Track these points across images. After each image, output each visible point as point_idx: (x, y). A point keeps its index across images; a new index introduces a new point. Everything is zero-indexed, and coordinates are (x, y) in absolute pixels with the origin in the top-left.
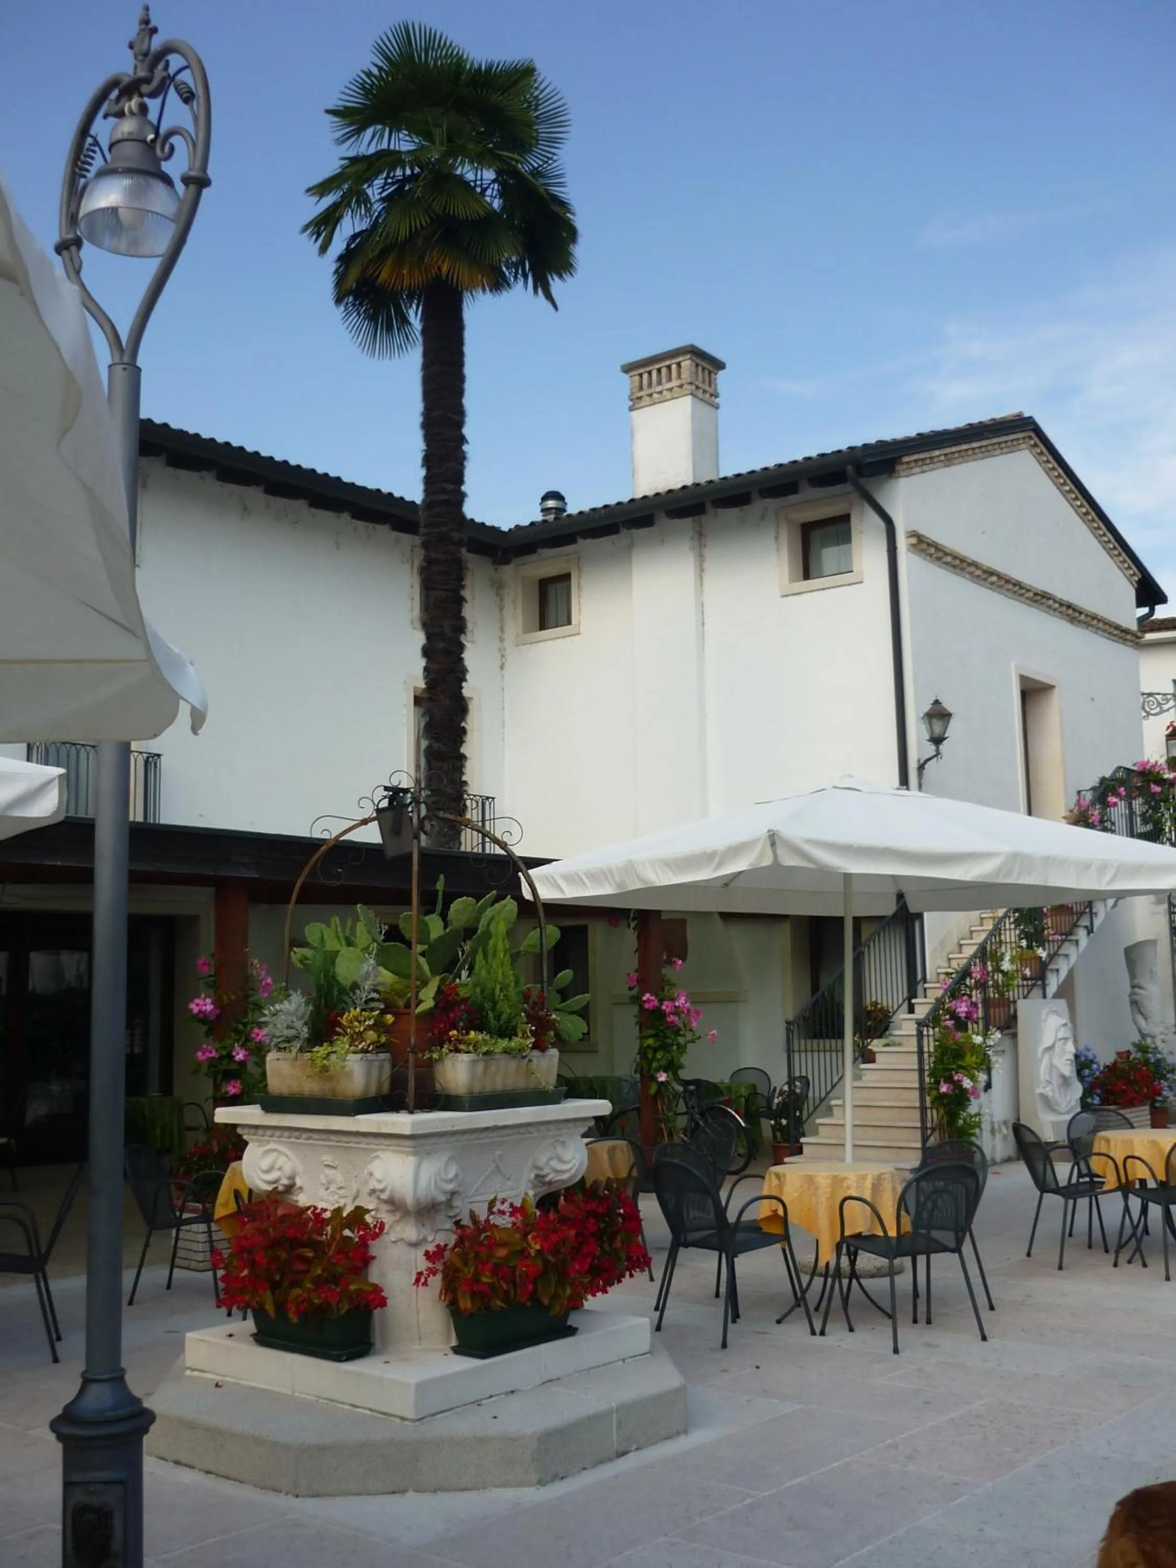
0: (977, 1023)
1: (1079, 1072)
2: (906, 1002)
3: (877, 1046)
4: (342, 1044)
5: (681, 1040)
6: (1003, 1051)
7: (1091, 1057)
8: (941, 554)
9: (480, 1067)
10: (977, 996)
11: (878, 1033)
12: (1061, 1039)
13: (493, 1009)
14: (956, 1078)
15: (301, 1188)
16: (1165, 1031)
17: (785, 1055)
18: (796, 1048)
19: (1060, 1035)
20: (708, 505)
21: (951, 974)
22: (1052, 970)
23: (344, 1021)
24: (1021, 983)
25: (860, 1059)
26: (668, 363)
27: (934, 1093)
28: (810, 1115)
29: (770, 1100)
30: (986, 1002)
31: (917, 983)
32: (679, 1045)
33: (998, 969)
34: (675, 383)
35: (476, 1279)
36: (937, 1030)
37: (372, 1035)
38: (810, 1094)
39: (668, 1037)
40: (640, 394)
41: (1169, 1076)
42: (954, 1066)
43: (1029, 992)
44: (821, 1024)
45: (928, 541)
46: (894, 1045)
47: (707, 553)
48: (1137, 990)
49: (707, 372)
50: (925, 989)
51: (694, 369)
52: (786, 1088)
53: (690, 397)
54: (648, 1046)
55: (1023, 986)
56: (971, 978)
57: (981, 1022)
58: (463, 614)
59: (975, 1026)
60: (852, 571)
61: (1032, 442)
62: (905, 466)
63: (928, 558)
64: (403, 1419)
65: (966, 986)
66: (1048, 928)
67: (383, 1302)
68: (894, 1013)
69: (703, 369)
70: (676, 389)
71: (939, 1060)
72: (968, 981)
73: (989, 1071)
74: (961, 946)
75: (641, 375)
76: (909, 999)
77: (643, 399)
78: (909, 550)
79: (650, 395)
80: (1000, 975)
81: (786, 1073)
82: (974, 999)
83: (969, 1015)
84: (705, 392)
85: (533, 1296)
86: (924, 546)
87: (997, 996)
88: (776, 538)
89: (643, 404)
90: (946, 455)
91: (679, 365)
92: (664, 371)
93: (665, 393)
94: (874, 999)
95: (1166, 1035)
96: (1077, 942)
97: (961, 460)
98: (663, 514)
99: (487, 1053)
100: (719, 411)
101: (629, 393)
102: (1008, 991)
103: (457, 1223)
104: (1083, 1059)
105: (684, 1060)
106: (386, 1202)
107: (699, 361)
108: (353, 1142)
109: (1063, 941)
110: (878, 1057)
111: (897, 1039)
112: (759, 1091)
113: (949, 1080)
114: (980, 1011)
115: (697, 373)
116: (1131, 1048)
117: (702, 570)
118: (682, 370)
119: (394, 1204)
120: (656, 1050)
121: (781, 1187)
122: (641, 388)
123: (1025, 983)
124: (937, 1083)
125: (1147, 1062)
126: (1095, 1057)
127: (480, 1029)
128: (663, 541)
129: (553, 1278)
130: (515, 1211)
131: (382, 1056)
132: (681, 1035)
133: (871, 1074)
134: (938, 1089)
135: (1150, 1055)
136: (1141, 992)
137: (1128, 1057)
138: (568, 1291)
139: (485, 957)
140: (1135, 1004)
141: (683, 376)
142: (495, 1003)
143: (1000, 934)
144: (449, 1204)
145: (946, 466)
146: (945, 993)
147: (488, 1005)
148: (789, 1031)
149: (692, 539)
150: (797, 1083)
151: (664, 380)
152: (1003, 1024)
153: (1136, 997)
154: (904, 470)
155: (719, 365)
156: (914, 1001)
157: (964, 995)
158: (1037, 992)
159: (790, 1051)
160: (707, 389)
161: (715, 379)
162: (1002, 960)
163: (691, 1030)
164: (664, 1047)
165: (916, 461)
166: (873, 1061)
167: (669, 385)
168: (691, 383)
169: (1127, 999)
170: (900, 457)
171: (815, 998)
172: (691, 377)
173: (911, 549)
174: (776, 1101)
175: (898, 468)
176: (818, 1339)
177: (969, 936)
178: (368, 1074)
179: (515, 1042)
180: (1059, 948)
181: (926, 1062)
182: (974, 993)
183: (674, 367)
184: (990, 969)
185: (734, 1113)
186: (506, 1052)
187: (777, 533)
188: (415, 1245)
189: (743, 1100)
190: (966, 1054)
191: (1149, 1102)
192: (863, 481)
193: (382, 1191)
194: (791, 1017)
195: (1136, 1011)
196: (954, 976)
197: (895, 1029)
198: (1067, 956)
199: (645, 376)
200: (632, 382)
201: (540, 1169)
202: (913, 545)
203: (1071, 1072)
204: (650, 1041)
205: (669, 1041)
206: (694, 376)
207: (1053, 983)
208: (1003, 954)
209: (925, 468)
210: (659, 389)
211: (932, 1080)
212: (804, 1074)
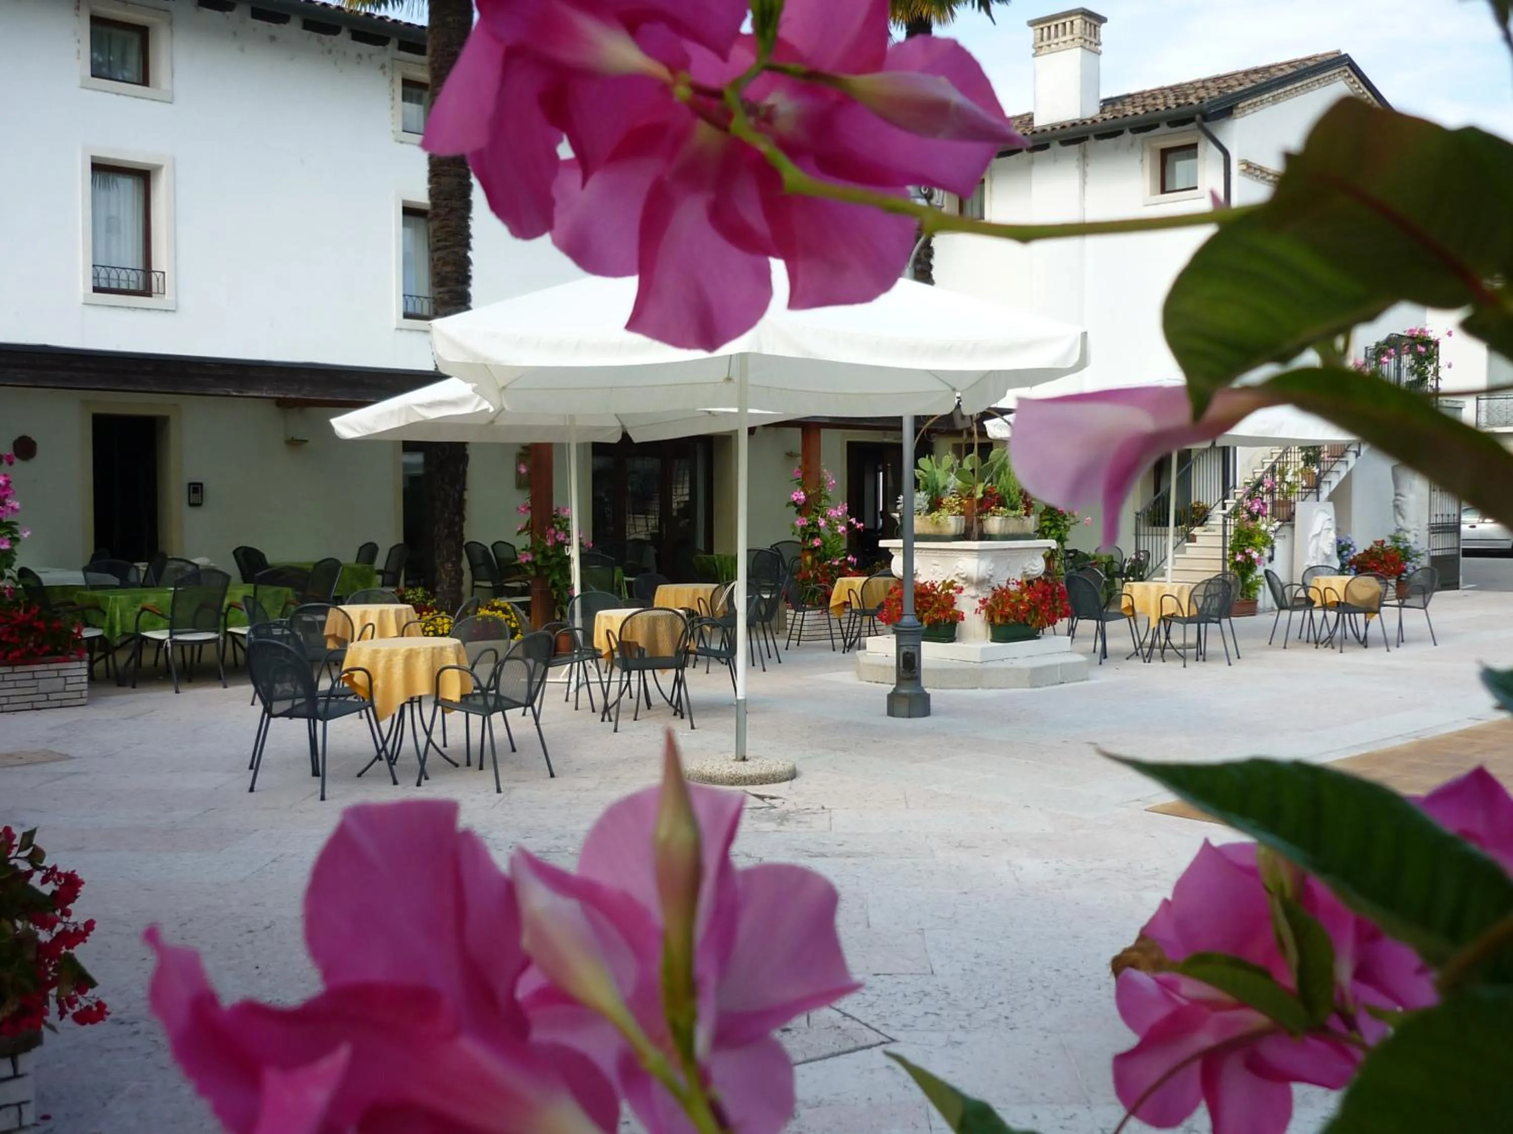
0: (1266, 516)
1: (1339, 553)
2: (1221, 502)
3: (1197, 531)
4: (945, 511)
5: (1067, 523)
6: (1284, 536)
7: (1349, 543)
8: (1265, 175)
9: (1004, 523)
10: (1267, 499)
11: (1199, 523)
12: (1326, 529)
13: (1009, 497)
14: (1247, 551)
15: (920, 575)
16: (1418, 528)
17: (1134, 538)
18: (1142, 532)
19: (1325, 527)
20: (1092, 137)
21: (1250, 483)
22: (1325, 482)
23: (944, 503)
24: (1300, 490)
25: (1185, 540)
26: (1063, 21)
27: (1232, 561)
28: (1149, 575)
29: (1122, 567)
30: (1274, 503)
31: (1229, 489)
32: (1065, 526)
33: (1283, 480)
34: (1068, 37)
35: (1002, 610)
36: (1236, 520)
37: (958, 508)
38: (1150, 564)
39: (1058, 520)
40: (1041, 44)
41: (1414, 559)
42: (1247, 544)
43: (1306, 496)
44: (1159, 516)
45: (1255, 166)
46: (1209, 530)
47: (1089, 169)
48: (1399, 497)
49: (1093, 27)
50: (1235, 493)
51: (1083, 26)
52: (1134, 557)
53: (1079, 49)
54: (1046, 526)
55: (1302, 492)
56: (1263, 486)
57: (1268, 516)
58: (932, 245)
59: (1264, 518)
60: (1196, 188)
61: (1347, 74)
62: (1240, 110)
63: (1255, 178)
64: (975, 662)
65: (1260, 492)
66: (1324, 452)
67: (963, 619)
68: (1211, 509)
69: (1090, 24)
70: (1069, 42)
71: (1237, 540)
72: (1261, 489)
73: (1272, 548)
74: (1263, 463)
75: (1042, 29)
76: (1224, 499)
77: (1044, 48)
78: (1240, 174)
79: (1049, 45)
80: (1285, 485)
81: (1134, 547)
82: (1265, 501)
83: (1259, 512)
84: (1091, 42)
85: (1025, 619)
86: (1252, 170)
87: (1282, 499)
88: (1142, 161)
89: (1043, 52)
90: (1273, 96)
91: (1072, 22)
92: (1060, 27)
93: (1061, 44)
94: (1197, 500)
95: (1418, 530)
96: (1347, 463)
97: (1285, 98)
98: (1057, 143)
99: (1007, 517)
100: (1101, 56)
101: (1033, 43)
102: (1290, 496)
103: (993, 589)
104: (1343, 543)
105: (1068, 535)
106: (963, 579)
107: (1087, 19)
108: (948, 554)
109: (1335, 462)
110: (1198, 539)
111: (1212, 527)
112: (1115, 560)
113: (1243, 553)
114: (1269, 508)
115: (1085, 29)
116: (1387, 539)
117: (1085, 183)
118: (1074, 27)
119: (966, 579)
120: (1050, 529)
121: (1131, 591)
122: (1042, 40)
123: (1304, 490)
124: (1235, 554)
125: (1398, 548)
126: (1353, 543)
127: (1004, 507)
128: (1055, 161)
129: (1033, 613)
130: (1018, 583)
131: (963, 517)
132: (1067, 520)
133: (1191, 549)
134: (1234, 558)
135: (1400, 544)
136: (1402, 498)
137: (1382, 544)
138: (1039, 618)
139: (1005, 474)
140: (1396, 507)
141: (1074, 32)
142: (1009, 495)
143: (1287, 457)
144: (989, 581)
145: (1274, 104)
146: (1244, 495)
147: (1007, 496)
148: (1137, 519)
149: (1078, 160)
150: (1142, 554)
151: (1060, 34)
152: (1285, 518)
153: (1399, 503)
154: (1240, 113)
155: (1102, 20)
156: (1226, 501)
157: (1257, 498)
158: (1312, 497)
159: (1137, 535)
160: (1092, 39)
161: (1099, 31)
162: (1287, 474)
163: (1073, 516)
164: (1056, 527)
165: (1249, 105)
166: (1195, 541)
167: (1064, 39)
168: (1080, 38)
169: (1392, 504)
170: (1238, 104)
171: (1157, 497)
172: (1081, 32)
173: (1242, 173)
174: (1127, 565)
175: (1235, 111)
176: (1147, 664)
177: (1270, 456)
178: (957, 524)
179: (1018, 512)
180: (1332, 466)
181: (1228, 541)
182: (1265, 497)
183: (1068, 24)
184: (1277, 480)
185: (1098, 571)
186: (1014, 516)
187: (1142, 157)
188: (974, 598)
189: (1104, 565)
190: (1255, 535)
191: (1396, 577)
192: (1206, 124)
193: (962, 574)
194: (1138, 510)
195: (1397, 513)
196: (1251, 485)
197: (1211, 520)
198: (1338, 472)
199: (1046, 30)
200: (1035, 35)
201: (1025, 569)
202: (1244, 171)
203: (1332, 551)
204: (1047, 523)
205: (1059, 523)
206: (1083, 32)
207: (1326, 491)
208: (1288, 470)
209: (1256, 109)
210: (1056, 41)
211: (1231, 552)
212: (1146, 549)
